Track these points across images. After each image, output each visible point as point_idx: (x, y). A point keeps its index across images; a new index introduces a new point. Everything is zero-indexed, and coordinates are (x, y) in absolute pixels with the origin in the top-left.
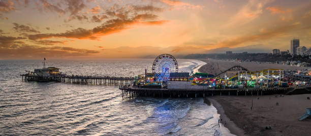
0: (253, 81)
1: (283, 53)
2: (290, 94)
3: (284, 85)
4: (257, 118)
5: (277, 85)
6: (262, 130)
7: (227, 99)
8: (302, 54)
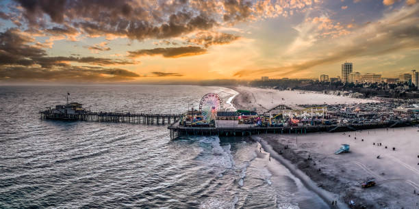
0: (297, 118)
1: (333, 79)
2: (333, 132)
3: (327, 123)
4: (301, 152)
5: (320, 123)
6: (305, 160)
7: (274, 137)
8: (355, 82)
